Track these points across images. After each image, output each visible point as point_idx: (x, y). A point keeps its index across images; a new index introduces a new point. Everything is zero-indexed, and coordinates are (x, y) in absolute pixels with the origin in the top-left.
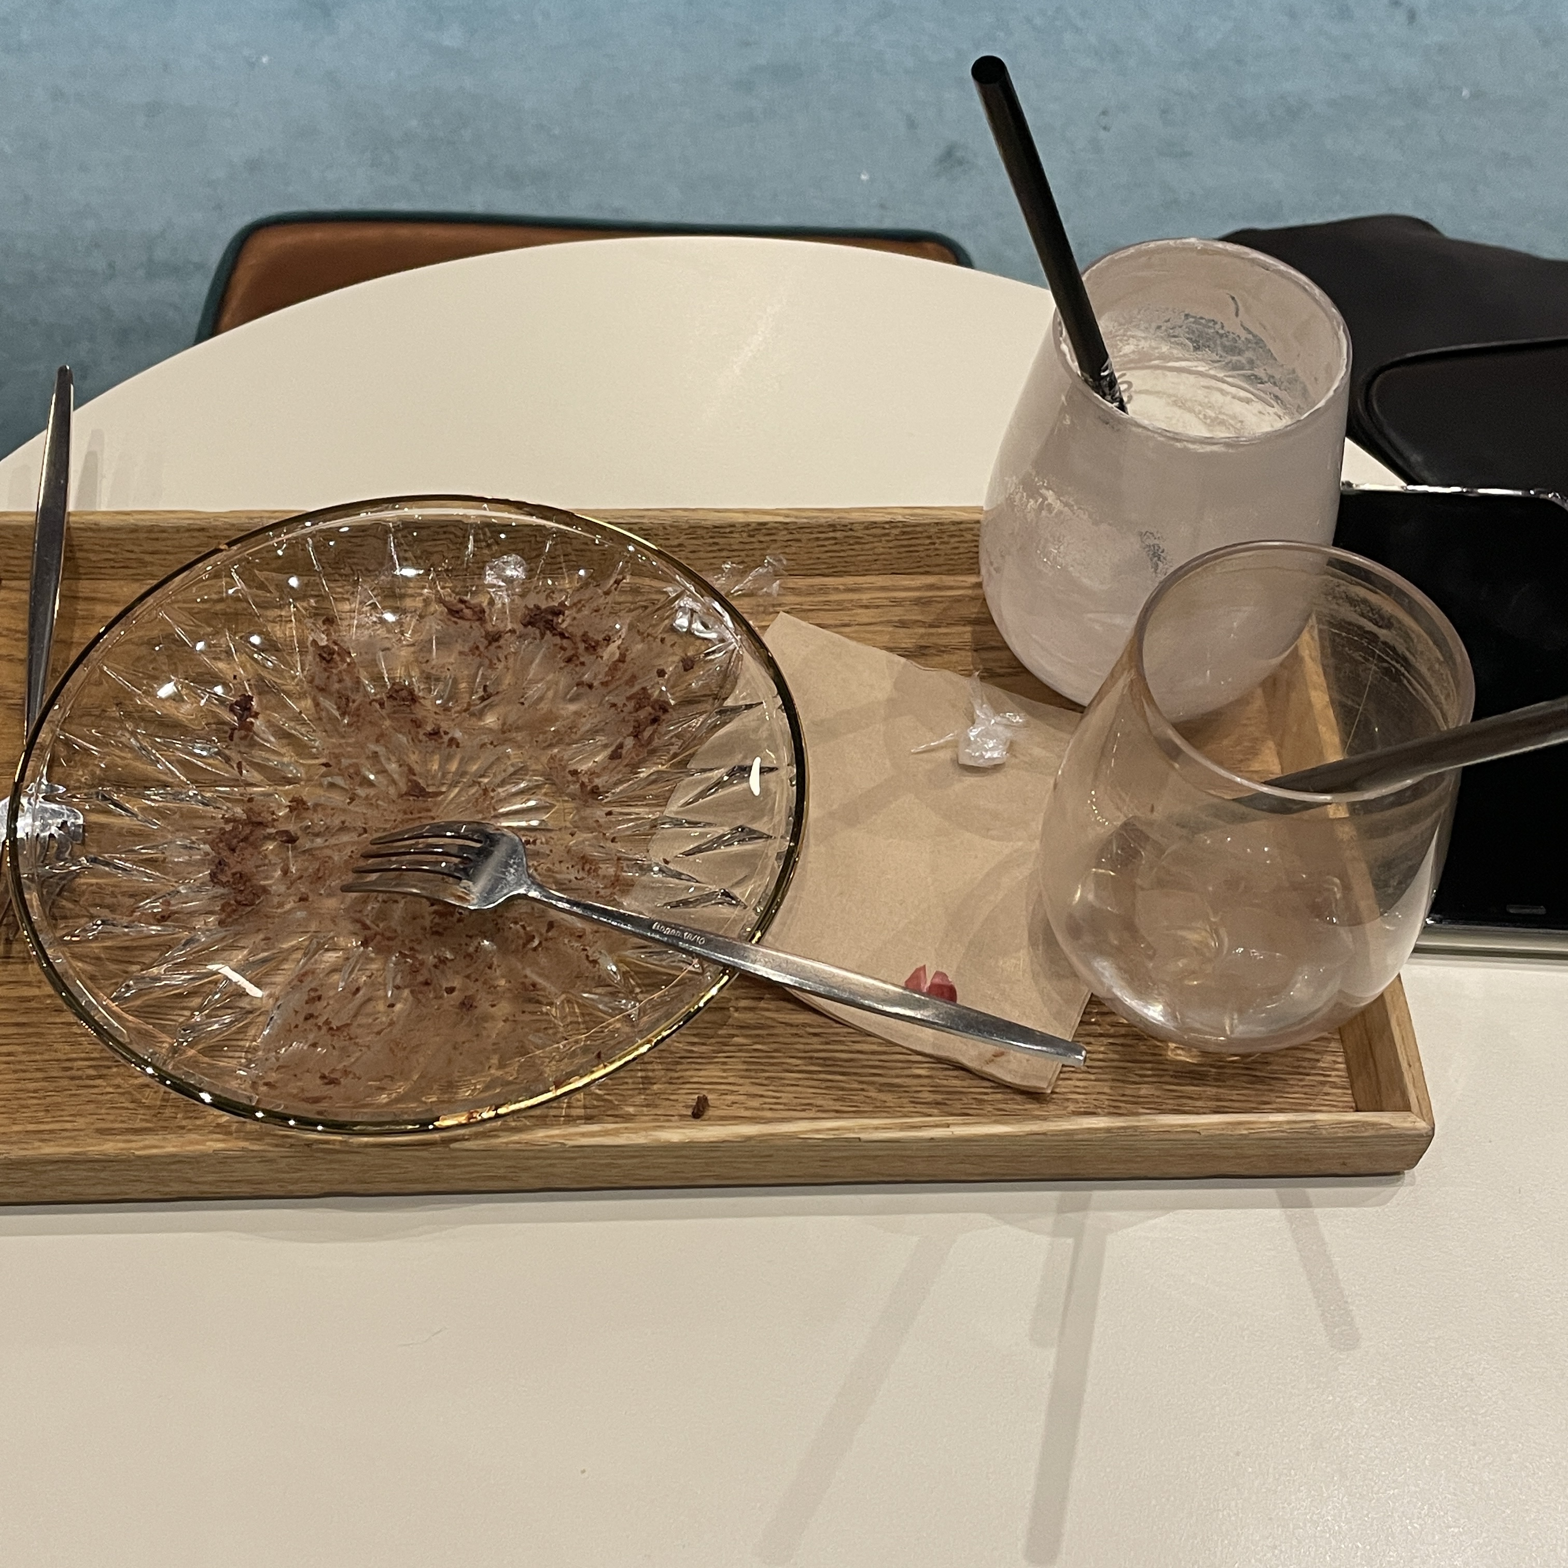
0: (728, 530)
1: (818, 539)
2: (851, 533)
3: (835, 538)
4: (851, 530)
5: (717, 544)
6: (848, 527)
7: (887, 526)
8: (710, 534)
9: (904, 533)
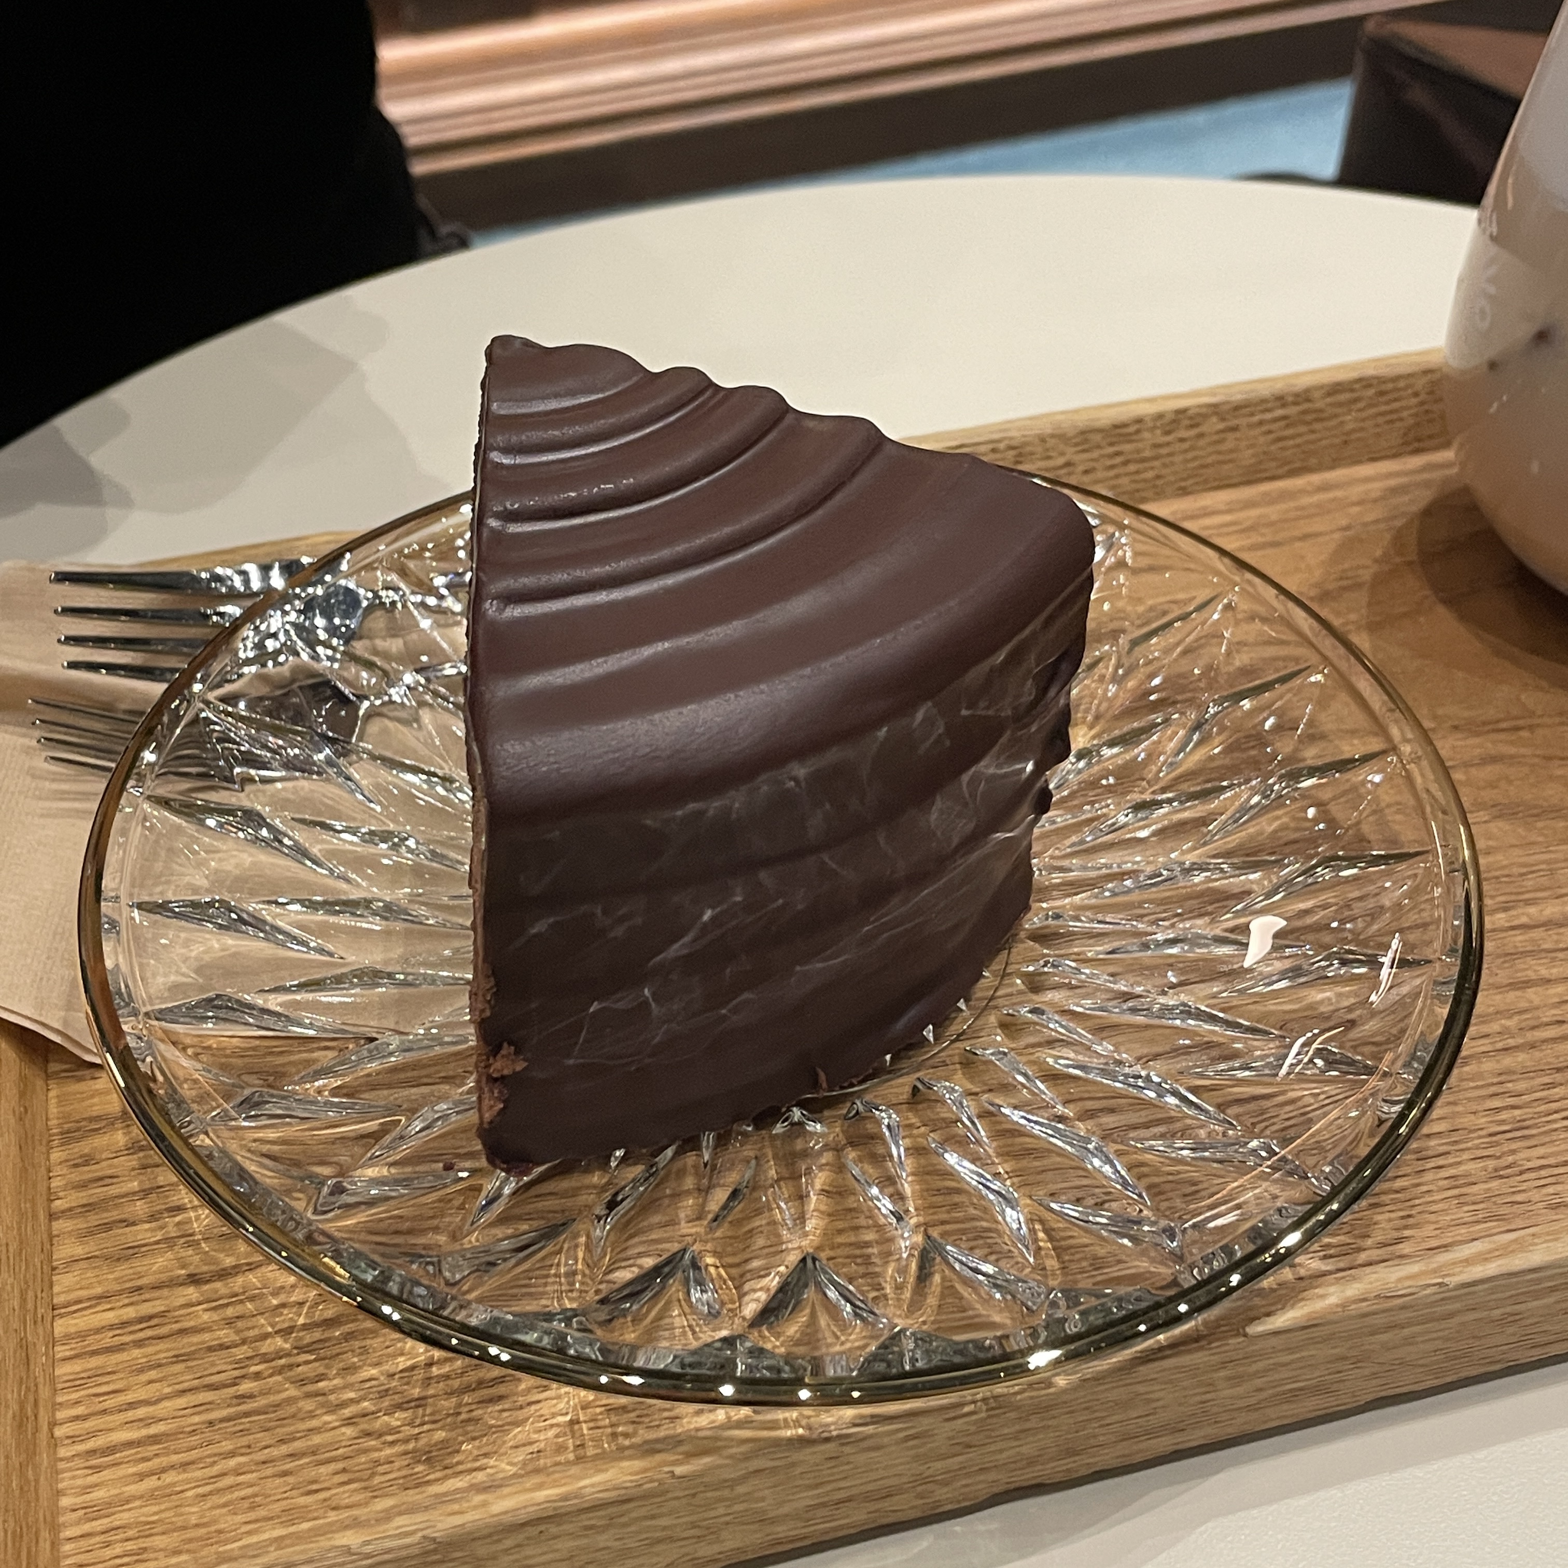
0: (1131, 429)
1: (1261, 423)
2: (1306, 406)
3: (1285, 418)
4: (1308, 400)
5: (1118, 454)
6: (1303, 397)
7: (1357, 386)
8: (1109, 440)
9: (1382, 393)
